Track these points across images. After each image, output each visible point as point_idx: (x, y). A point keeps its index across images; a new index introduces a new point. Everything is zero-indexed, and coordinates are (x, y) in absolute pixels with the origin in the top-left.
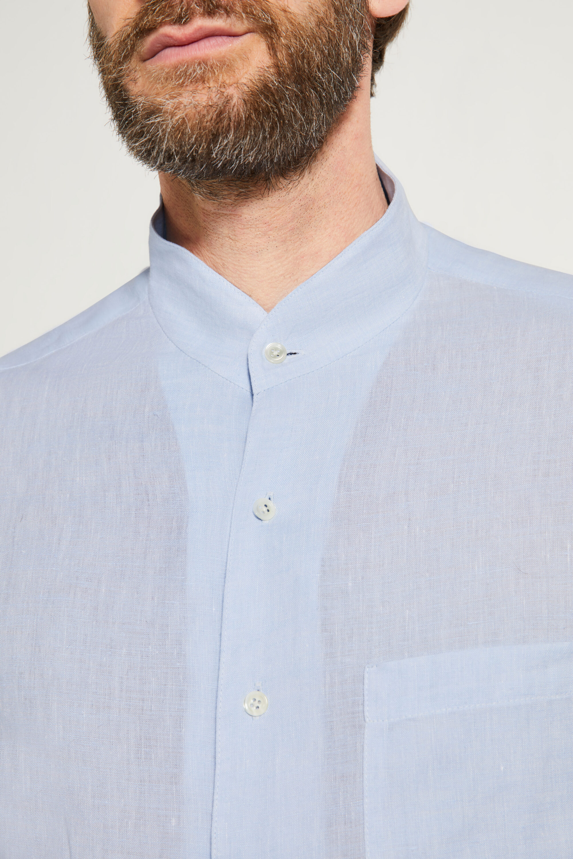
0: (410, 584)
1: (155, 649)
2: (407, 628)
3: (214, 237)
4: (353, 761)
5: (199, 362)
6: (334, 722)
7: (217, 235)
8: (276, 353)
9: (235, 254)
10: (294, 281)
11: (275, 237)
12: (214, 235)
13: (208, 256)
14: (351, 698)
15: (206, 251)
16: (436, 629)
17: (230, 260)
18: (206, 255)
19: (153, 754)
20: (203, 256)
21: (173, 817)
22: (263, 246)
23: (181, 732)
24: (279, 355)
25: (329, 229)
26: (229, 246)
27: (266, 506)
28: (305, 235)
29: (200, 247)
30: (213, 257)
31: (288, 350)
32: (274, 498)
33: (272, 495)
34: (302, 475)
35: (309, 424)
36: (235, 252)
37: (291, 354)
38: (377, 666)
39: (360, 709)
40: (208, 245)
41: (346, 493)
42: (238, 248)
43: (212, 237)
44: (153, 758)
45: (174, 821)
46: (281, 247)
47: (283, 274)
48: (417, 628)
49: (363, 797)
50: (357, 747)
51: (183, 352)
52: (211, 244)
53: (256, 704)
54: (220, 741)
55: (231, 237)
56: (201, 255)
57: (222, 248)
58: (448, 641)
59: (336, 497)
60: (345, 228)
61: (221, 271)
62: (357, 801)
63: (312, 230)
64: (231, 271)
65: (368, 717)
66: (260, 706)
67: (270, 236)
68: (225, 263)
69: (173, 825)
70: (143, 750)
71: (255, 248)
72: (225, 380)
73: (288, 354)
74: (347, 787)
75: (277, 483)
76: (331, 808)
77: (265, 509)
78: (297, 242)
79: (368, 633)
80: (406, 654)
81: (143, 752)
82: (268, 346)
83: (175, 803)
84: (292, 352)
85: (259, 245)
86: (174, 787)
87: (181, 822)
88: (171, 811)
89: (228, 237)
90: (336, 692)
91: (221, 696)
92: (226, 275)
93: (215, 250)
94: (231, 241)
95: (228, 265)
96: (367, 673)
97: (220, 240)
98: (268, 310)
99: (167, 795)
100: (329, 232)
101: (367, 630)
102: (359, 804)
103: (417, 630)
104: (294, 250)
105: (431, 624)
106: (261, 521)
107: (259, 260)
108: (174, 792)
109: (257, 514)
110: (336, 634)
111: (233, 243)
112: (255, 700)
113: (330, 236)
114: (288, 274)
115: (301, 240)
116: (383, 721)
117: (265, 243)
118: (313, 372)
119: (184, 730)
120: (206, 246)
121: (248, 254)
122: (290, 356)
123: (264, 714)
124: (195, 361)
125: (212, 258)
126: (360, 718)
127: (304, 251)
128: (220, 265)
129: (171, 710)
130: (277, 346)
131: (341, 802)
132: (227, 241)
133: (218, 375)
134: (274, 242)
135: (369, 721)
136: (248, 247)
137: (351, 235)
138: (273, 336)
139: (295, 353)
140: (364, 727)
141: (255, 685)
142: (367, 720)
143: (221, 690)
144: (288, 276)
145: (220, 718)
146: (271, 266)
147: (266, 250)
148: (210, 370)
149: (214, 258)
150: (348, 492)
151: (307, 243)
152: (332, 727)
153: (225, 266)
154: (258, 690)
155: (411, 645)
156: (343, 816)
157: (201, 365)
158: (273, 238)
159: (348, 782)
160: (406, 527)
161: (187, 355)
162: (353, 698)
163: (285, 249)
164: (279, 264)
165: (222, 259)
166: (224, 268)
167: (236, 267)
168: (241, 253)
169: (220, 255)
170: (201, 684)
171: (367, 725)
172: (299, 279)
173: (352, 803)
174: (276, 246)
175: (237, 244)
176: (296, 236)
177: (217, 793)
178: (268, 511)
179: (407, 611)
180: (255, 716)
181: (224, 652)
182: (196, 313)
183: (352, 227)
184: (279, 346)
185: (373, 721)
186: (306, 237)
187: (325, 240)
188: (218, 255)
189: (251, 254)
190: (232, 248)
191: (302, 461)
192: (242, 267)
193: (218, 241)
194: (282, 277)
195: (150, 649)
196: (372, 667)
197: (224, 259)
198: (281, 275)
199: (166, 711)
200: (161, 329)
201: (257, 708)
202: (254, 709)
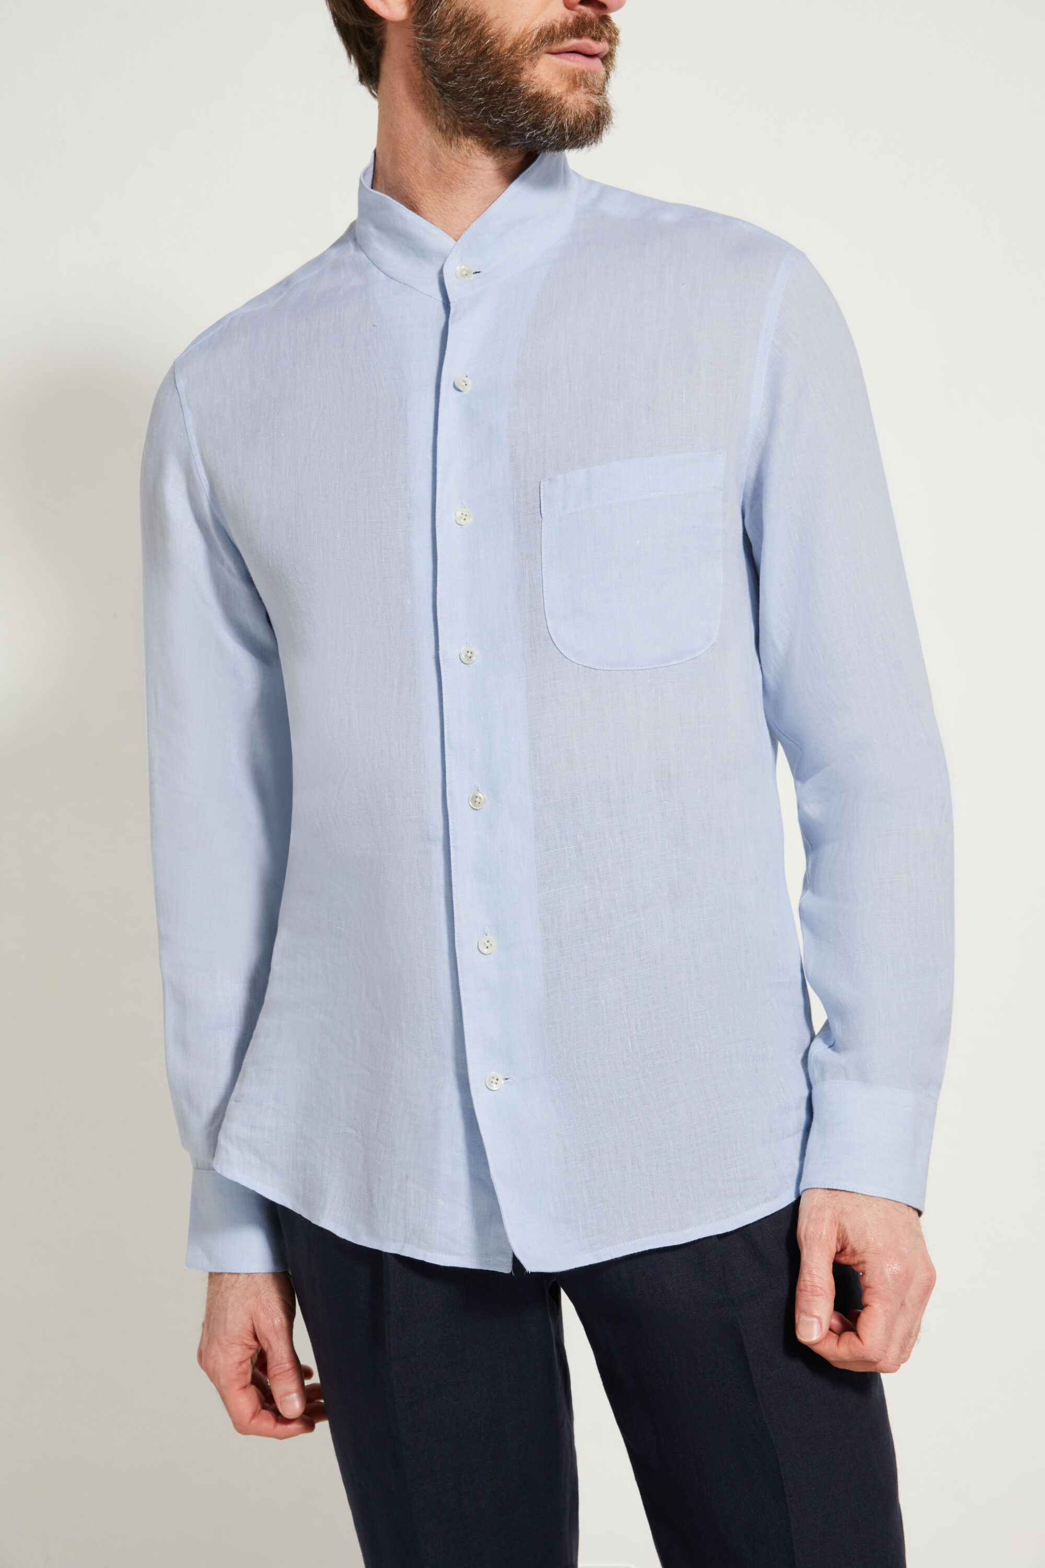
2: (570, 453)
4: (534, 545)
5: (406, 284)
6: (520, 521)
8: (464, 273)
16: (590, 451)
19: (391, 559)
24: (467, 274)
27: (464, 381)
31: (475, 271)
32: (469, 375)
33: (468, 373)
34: (490, 358)
37: (476, 273)
38: (548, 480)
39: (538, 510)
41: (522, 367)
44: (391, 562)
50: (537, 536)
53: (464, 517)
54: (439, 542)
58: (599, 459)
66: (466, 518)
72: (427, 296)
75: (471, 365)
76: (520, 579)
77: (464, 384)
80: (570, 470)
82: (460, 268)
83: (409, 589)
86: (407, 579)
87: (414, 601)
88: (406, 595)
90: (521, 501)
91: (438, 514)
96: (543, 485)
98: (457, 240)
99: (403, 585)
102: (540, 574)
103: (577, 453)
105: (587, 449)
106: (461, 392)
108: (408, 582)
109: (458, 387)
112: (463, 514)
116: (555, 516)
118: (494, 284)
119: (411, 540)
122: (476, 276)
123: (469, 523)
124: (402, 284)
126: (539, 516)
129: (402, 527)
130: (466, 268)
131: (527, 574)
133: (422, 293)
138: (462, 260)
139: (479, 272)
140: (542, 522)
141: (462, 505)
142: (543, 516)
145: (438, 528)
148: (415, 290)
150: (525, 367)
152: (520, 525)
154: (465, 508)
155: (573, 463)
156: (528, 582)
157: (407, 286)
159: (531, 558)
161: (395, 280)
162: (533, 504)
171: (543, 520)
173: (534, 573)
178: (466, 385)
179: (570, 442)
180: (463, 525)
184: (468, 268)
185: (548, 517)
191: (489, 348)
196: (546, 481)
201: (465, 519)
202: (462, 520)
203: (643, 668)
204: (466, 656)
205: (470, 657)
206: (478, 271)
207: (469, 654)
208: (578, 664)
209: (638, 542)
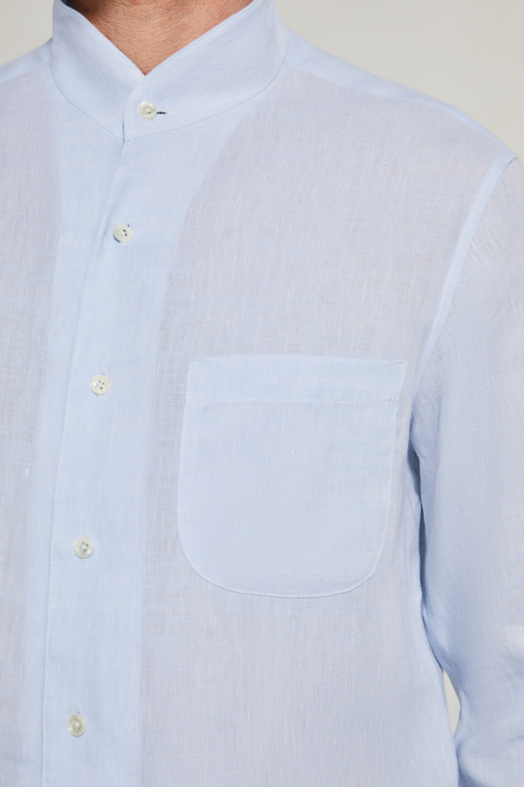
0: (234, 301)
1: (23, 334)
2: (227, 334)
3: (111, 5)
4: (173, 433)
5: (84, 112)
6: (160, 401)
7: (113, 3)
8: (148, 110)
9: (127, 19)
10: (174, 48)
11: (162, 4)
12: (111, 4)
13: (104, 25)
14: (176, 384)
15: (102, 20)
16: (250, 336)
17: (122, 25)
18: (102, 23)
19: (14, 417)
20: (99, 24)
21: (27, 467)
22: (151, 12)
23: (38, 402)
24: (150, 112)
25: (207, 5)
26: (122, 12)
27: (124, 231)
28: (187, 7)
29: (97, 16)
30: (108, 24)
31: (158, 109)
32: (132, 225)
33: (130, 222)
34: (157, 209)
35: (168, 170)
36: (128, 17)
37: (161, 113)
38: (199, 361)
39: (182, 393)
40: (104, 14)
41: (191, 226)
42: (130, 13)
43: (108, 5)
44: (14, 420)
45: (27, 471)
46: (166, 14)
47: (165, 40)
48: (235, 334)
49: (179, 461)
50: (177, 422)
51: (72, 104)
52: (107, 12)
53: (101, 385)
54: (68, 411)
55: (125, 3)
56: (98, 24)
57: (116, 14)
58: (259, 347)
59: (182, 228)
60: (220, 6)
61: (113, 36)
62: (174, 465)
63: (193, 4)
64: (122, 35)
65: (188, 400)
66: (103, 386)
67: (158, 3)
68: (118, 29)
69: (27, 473)
70: (6, 413)
71: (144, 13)
72: (103, 128)
73: (158, 113)
74: (166, 452)
75: (136, 213)
76: (152, 468)
77: (123, 233)
78: (179, 12)
79: (197, 335)
80: (224, 354)
81: (6, 415)
82: (143, 104)
83: (29, 456)
84: (161, 112)
85: (148, 11)
86: (29, 444)
87: (33, 472)
88: (25, 463)
89: (122, 4)
90: (165, 378)
91: (72, 377)
92: (118, 40)
93: (111, 17)
94: (124, 7)
95: (119, 31)
96: (191, 365)
97: (115, 7)
98: (145, 74)
99: (23, 450)
100: (207, 7)
101: (197, 333)
102: (175, 467)
103: (235, 336)
104: (176, 19)
105: (247, 333)
106: (119, 242)
107: (147, 25)
108: (29, 448)
109: (116, 237)
110: (172, 333)
111: (126, 9)
112: (100, 382)
113: (207, 11)
114: (169, 41)
115: (183, 11)
116: (200, 403)
117: (153, 9)
118: (177, 129)
119: (41, 400)
120: (103, 15)
121: (138, 19)
122: (159, 115)
123: (106, 393)
124: (80, 111)
125: (107, 26)
126: (182, 400)
127: (185, 22)
128: (113, 31)
129: (31, 384)
130: (150, 105)
131: (160, 464)
132: (122, 7)
133: (98, 124)
134: (161, 9)
135: (189, 402)
136: (139, 12)
137: (225, 14)
138: (147, 96)
139: (164, 113)
140: (184, 407)
141: (101, 371)
142: (187, 402)
143: (73, 372)
144: (169, 43)
145: (70, 394)
146: (156, 31)
147: (153, 16)
148: (92, 119)
149: (108, 26)
150: (193, 226)
151: (188, 15)
152: (159, 404)
153: (117, 31)
154: (104, 375)
155: (229, 347)
156: (161, 475)
157: (85, 114)
158: (160, 5)
159: (167, 448)
160: (236, 258)
161: (74, 106)
162: (178, 384)
163: (169, 17)
164: (163, 30)
165: (115, 25)
166: (116, 33)
167: (127, 32)
168: (133, 18)
169: (114, 22)
170: (58, 366)
171: (186, 406)
172: (178, 47)
173: (169, 465)
174: (162, 13)
175: (130, 9)
176: (179, 6)
177: (62, 452)
178: (126, 235)
179: (229, 321)
180: (99, 395)
181: (78, 342)
182: (86, 72)
183: (227, 7)
184: (151, 105)
185: (192, 403)
186: (187, 9)
187: (203, 14)
188: (112, 23)
189: (140, 19)
190: (125, 13)
191: (159, 198)
192: (132, 31)
193: (113, 9)
194: (164, 43)
195: (18, 334)
196: (196, 361)
197: (116, 25)
198: (164, 41)
199: (27, 384)
200: (56, 85)
201: (101, 388)
202: (98, 389)
203: (284, 595)
204: (81, 548)
205: (85, 550)
206: (163, 111)
207: (84, 547)
208: (208, 582)
209: (293, 451)
